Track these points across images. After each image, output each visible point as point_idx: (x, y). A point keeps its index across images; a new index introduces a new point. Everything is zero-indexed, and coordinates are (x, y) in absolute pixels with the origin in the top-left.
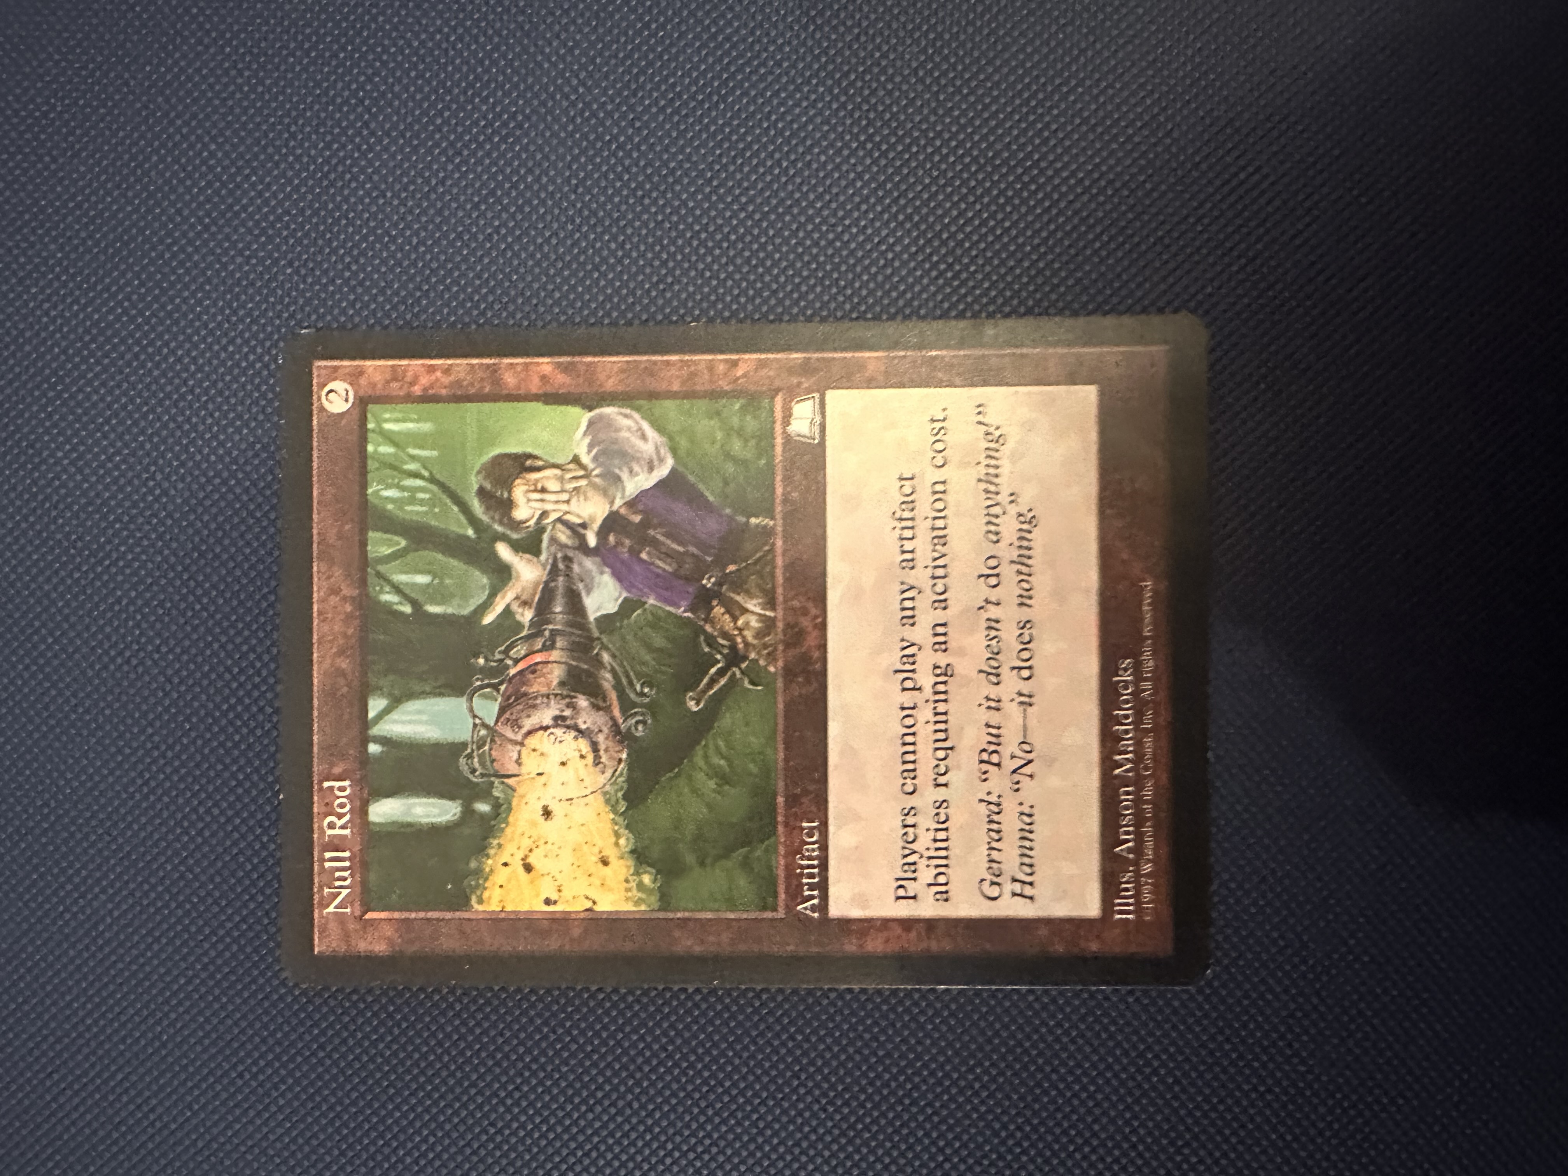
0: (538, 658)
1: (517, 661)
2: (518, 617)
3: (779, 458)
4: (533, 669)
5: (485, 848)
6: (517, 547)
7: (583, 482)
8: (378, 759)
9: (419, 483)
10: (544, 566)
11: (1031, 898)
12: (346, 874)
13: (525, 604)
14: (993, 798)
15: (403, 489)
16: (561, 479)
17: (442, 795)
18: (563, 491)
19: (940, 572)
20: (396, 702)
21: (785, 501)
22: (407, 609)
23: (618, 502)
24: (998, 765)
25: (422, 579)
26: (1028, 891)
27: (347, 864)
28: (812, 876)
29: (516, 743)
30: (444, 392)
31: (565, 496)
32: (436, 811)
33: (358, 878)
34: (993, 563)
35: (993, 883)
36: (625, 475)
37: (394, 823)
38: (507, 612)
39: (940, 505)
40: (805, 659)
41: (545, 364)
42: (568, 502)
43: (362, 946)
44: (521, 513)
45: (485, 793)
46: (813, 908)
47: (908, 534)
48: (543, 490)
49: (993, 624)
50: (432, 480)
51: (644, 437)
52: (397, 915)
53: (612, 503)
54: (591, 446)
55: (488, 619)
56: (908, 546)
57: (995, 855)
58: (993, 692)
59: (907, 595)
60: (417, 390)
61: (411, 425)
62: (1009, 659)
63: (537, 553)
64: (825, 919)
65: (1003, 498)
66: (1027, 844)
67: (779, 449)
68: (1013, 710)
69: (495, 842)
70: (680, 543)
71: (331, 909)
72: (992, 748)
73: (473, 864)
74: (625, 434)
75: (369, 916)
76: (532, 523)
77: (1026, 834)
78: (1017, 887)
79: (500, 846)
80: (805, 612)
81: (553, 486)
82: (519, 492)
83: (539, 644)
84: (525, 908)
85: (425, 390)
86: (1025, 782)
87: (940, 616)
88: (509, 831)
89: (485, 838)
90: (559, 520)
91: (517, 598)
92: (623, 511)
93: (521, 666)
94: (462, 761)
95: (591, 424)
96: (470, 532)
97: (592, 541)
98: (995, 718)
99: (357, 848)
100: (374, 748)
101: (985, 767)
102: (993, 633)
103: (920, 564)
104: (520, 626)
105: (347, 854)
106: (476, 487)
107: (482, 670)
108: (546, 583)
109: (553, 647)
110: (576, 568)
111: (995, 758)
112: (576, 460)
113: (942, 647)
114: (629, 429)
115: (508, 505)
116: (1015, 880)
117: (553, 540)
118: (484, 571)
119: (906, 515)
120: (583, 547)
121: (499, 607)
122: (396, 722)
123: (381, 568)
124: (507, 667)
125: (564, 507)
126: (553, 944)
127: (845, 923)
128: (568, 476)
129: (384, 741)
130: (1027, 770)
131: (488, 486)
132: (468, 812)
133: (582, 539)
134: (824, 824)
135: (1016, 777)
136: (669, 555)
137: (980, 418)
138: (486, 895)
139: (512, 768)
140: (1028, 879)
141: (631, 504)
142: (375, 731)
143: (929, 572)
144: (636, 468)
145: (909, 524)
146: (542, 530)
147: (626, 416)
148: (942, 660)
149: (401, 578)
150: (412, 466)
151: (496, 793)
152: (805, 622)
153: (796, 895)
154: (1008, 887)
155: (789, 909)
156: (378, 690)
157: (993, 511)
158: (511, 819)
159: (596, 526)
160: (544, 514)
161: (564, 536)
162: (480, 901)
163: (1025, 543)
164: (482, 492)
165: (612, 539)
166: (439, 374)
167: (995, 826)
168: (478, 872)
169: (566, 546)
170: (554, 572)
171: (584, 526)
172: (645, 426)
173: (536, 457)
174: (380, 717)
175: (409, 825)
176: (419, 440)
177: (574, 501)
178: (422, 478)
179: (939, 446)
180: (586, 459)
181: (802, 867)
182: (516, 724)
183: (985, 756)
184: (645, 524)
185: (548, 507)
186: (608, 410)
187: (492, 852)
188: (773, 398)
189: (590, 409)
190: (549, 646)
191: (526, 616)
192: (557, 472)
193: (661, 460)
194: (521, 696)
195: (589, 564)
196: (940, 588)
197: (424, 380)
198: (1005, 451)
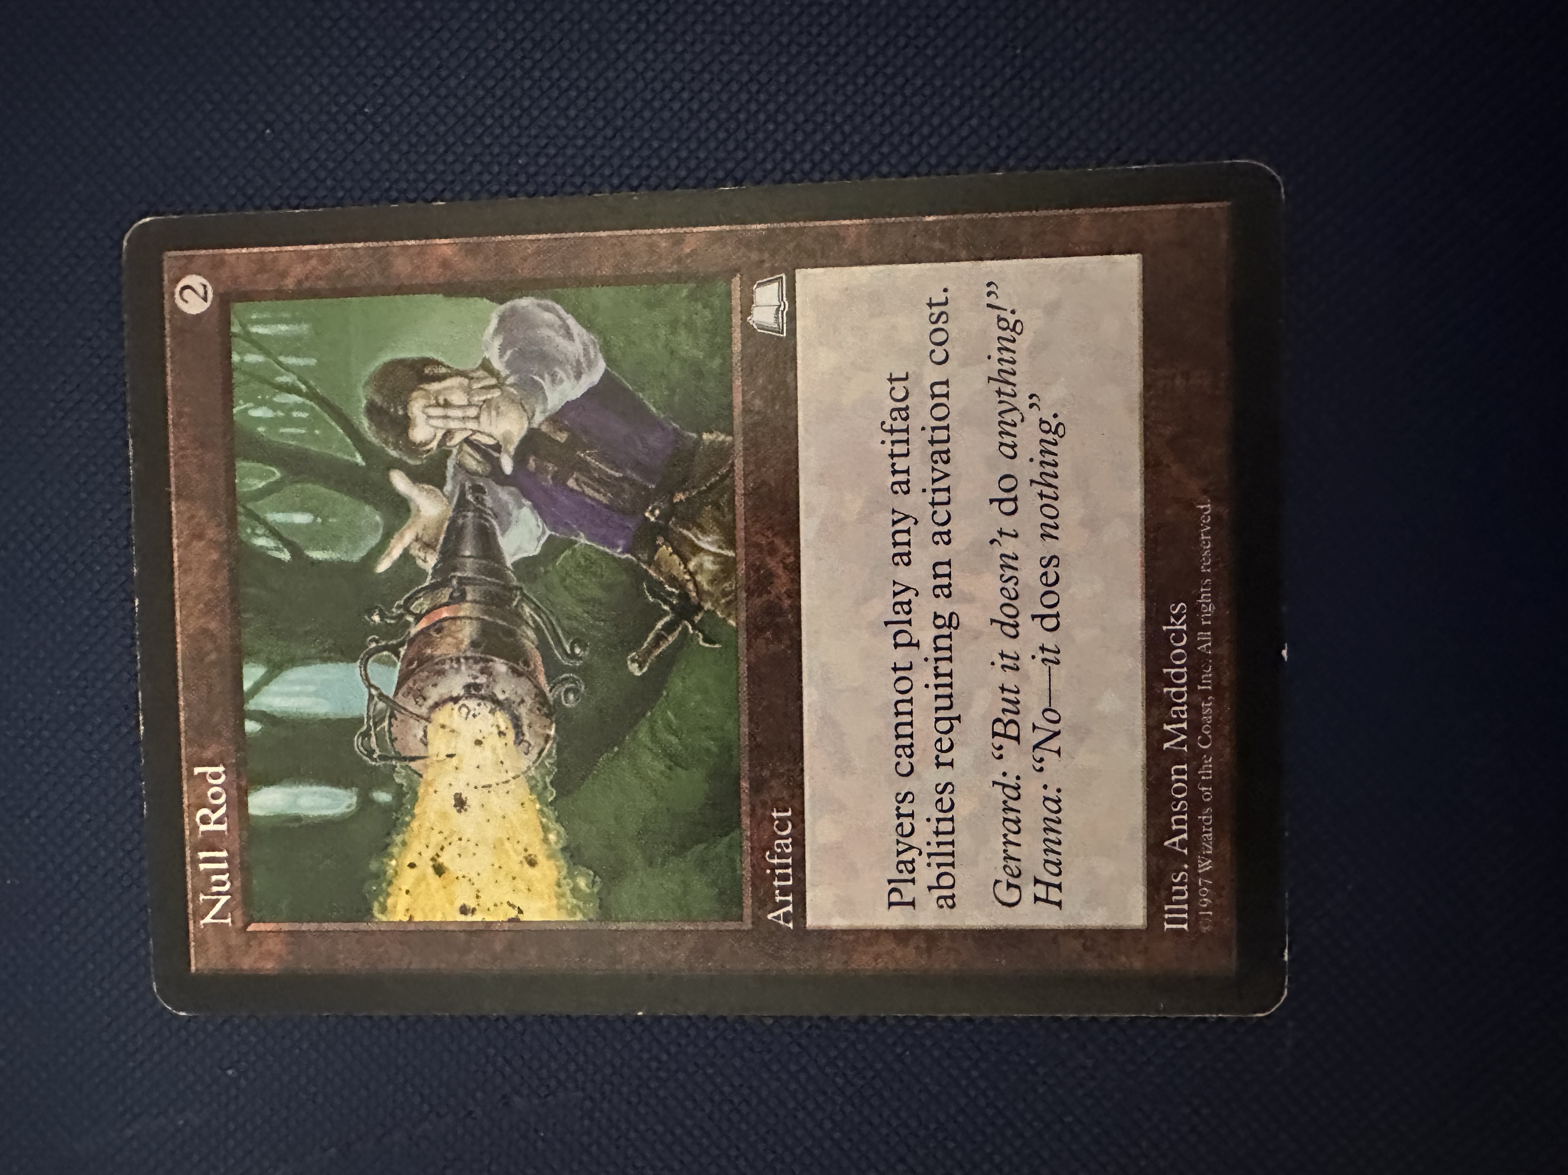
0: (445, 613)
1: (418, 618)
2: (420, 562)
3: (736, 358)
4: (438, 627)
5: (387, 845)
6: (416, 476)
7: (497, 393)
8: (257, 738)
9: (294, 398)
10: (450, 498)
11: (1059, 904)
12: (224, 878)
13: (428, 546)
14: (1011, 781)
15: (274, 407)
16: (469, 391)
17: (335, 782)
18: (470, 405)
19: (942, 497)
20: (275, 669)
21: (746, 411)
22: (286, 556)
23: (539, 418)
24: (1017, 739)
25: (302, 518)
26: (1054, 895)
27: (225, 866)
28: (785, 877)
29: (419, 717)
30: (322, 284)
31: (473, 412)
32: (326, 801)
33: (238, 884)
34: (1008, 483)
35: (1009, 885)
36: (546, 384)
37: (278, 816)
38: (406, 556)
39: (940, 412)
40: (772, 610)
41: (444, 246)
42: (477, 418)
43: (247, 963)
44: (420, 433)
45: (385, 780)
46: (787, 917)
47: (899, 449)
48: (447, 405)
49: (1009, 562)
50: (312, 395)
51: (569, 335)
52: (286, 927)
53: (530, 419)
54: (502, 350)
55: (383, 566)
56: (901, 464)
57: (1012, 850)
58: (1010, 646)
59: (900, 526)
60: (290, 283)
61: (283, 328)
62: (1030, 605)
63: (440, 485)
64: (802, 932)
65: (1022, 402)
66: (1052, 836)
67: (737, 347)
68: (1034, 669)
69: (398, 839)
70: (618, 468)
71: (208, 920)
72: (1010, 716)
73: (374, 866)
74: (545, 332)
75: (251, 928)
76: (434, 445)
77: (1052, 824)
78: (1041, 891)
79: (404, 843)
80: (773, 551)
81: (458, 398)
82: (416, 408)
83: (445, 595)
84: (438, 918)
85: (300, 282)
86: (1051, 759)
87: (941, 552)
88: (415, 824)
89: (389, 834)
90: (467, 441)
91: (417, 539)
92: (544, 428)
93: (423, 624)
94: (357, 740)
95: (502, 319)
96: (359, 459)
97: (507, 466)
98: (1010, 679)
99: (236, 846)
100: (251, 726)
101: (998, 741)
102: (1009, 573)
103: (915, 487)
104: (423, 573)
105: (224, 854)
106: (364, 403)
107: (375, 629)
108: (453, 521)
109: (462, 598)
110: (488, 500)
111: (1012, 730)
112: (486, 366)
113: (944, 590)
114: (550, 326)
115: (404, 424)
116: (1037, 881)
117: (460, 466)
118: (377, 507)
119: (899, 424)
120: (496, 473)
121: (396, 552)
122: (276, 694)
123: (250, 506)
124: (408, 625)
125: (472, 425)
126: (472, 961)
127: (827, 935)
128: (476, 386)
129: (262, 716)
130: (1053, 744)
131: (378, 399)
132: (365, 801)
133: (496, 465)
134: (799, 815)
135: (1039, 754)
136: (603, 482)
137: (992, 300)
138: (390, 901)
139: (416, 749)
140: (1055, 880)
141: (555, 419)
142: (252, 705)
143: (929, 496)
144: (561, 374)
145: (903, 436)
146: (448, 454)
147: (547, 309)
148: (944, 607)
149: (276, 518)
150: (286, 379)
151: (398, 780)
152: (772, 563)
153: (765, 902)
154: (1030, 890)
155: (758, 920)
156: (253, 655)
157: (1008, 417)
158: (417, 811)
159: (512, 449)
160: (449, 434)
161: (472, 462)
162: (384, 910)
163: (1049, 458)
164: (373, 410)
165: (532, 463)
166: (314, 262)
167: (1012, 815)
168: (380, 876)
169: (476, 473)
170: (462, 505)
171: (497, 448)
172: (571, 321)
173: (438, 364)
174: (257, 688)
175: (297, 818)
176: (293, 345)
177: (484, 418)
178: (299, 393)
179: (940, 337)
180: (498, 365)
181: (773, 868)
182: (420, 696)
183: (999, 728)
184: (573, 444)
185: (453, 425)
186: (525, 302)
187: (395, 850)
188: (729, 282)
189: (502, 301)
190: (459, 598)
191: (429, 561)
192: (465, 381)
193: (591, 364)
194: (423, 661)
195: (505, 495)
196: (942, 517)
197: (298, 271)
198: (1023, 343)
